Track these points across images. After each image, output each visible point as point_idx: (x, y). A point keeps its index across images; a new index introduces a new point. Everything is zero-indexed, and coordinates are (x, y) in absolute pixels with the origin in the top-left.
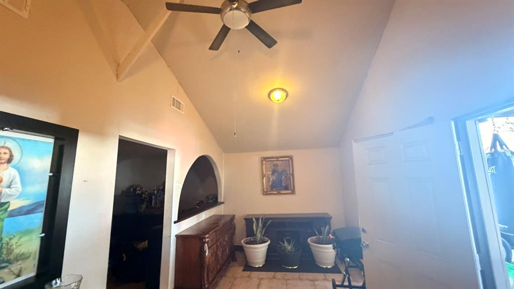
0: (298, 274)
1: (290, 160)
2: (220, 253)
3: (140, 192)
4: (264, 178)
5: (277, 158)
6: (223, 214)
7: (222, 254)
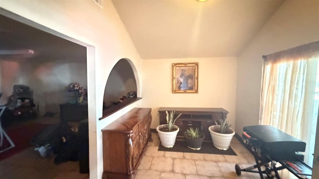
0: (202, 155)
1: (196, 67)
2: (141, 141)
3: (78, 88)
4: (174, 80)
5: (185, 64)
6: (141, 107)
7: (143, 141)
